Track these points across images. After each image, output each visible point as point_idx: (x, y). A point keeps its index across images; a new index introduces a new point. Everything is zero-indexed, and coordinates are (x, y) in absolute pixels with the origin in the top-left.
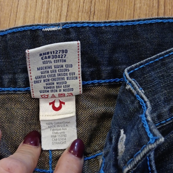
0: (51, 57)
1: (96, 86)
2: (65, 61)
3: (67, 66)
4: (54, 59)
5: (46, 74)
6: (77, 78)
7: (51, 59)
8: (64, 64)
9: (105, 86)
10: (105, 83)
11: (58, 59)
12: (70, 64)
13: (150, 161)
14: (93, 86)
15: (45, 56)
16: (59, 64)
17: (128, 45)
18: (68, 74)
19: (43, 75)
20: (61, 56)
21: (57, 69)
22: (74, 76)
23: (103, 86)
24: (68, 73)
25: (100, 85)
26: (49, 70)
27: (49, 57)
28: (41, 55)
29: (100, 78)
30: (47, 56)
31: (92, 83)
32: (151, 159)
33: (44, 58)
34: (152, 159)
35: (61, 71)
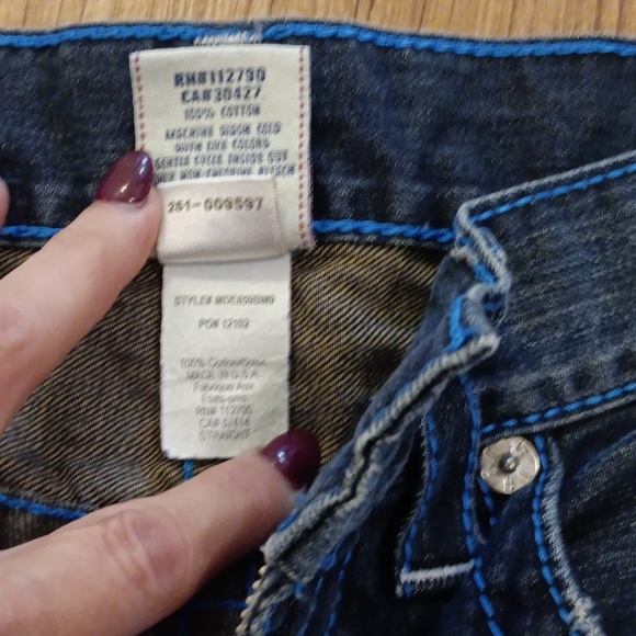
0: (214, 95)
1: (368, 244)
2: (257, 111)
3: (262, 128)
4: (223, 103)
5: (193, 154)
6: (292, 170)
7: (212, 104)
8: (253, 121)
9: (401, 247)
10: (401, 236)
11: (233, 102)
12: (275, 122)
13: (545, 528)
14: (358, 244)
15: (192, 88)
16: (238, 120)
17: (490, 125)
18: (265, 158)
19: (180, 154)
20: (243, 93)
21: (230, 139)
22: (282, 163)
23: (392, 247)
24: (265, 152)
25: (382, 242)
26: (205, 141)
27: (207, 95)
28: (178, 80)
29: (383, 217)
30: (200, 88)
31: (356, 231)
32: (547, 522)
33: (189, 96)
34: (552, 522)
35: (243, 144)
